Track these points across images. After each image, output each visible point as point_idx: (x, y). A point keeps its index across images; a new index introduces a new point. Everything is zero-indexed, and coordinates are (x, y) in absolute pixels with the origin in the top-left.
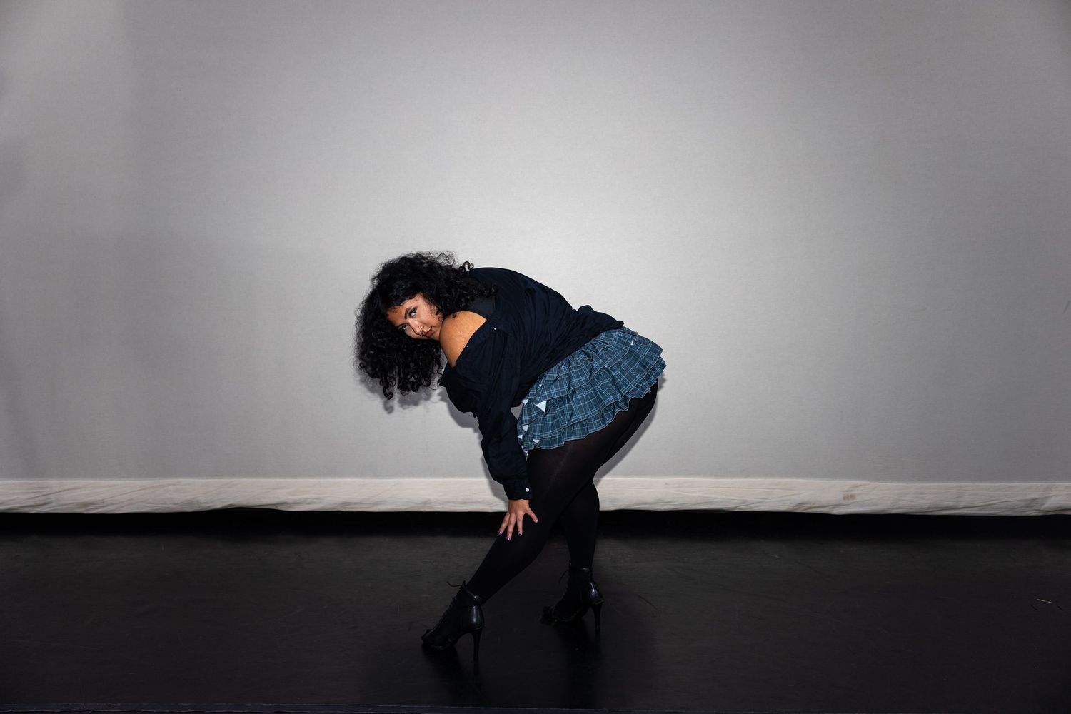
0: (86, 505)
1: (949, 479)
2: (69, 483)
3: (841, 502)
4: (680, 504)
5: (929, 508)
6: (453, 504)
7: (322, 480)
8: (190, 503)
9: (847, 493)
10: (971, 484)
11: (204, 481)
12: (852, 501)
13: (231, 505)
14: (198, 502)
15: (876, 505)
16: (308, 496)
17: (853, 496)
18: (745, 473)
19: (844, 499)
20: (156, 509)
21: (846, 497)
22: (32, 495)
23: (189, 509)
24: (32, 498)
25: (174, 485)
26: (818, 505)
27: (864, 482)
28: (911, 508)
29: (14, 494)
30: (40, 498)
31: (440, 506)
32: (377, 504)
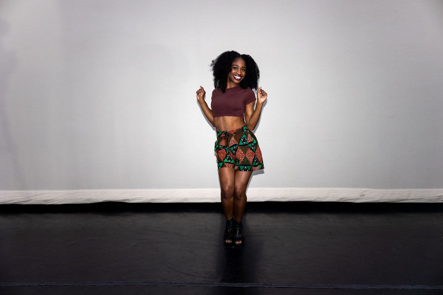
0: (46, 201)
1: (405, 187)
2: (39, 192)
3: (360, 198)
4: (292, 199)
5: (396, 200)
7: (143, 190)
8: (88, 200)
9: (361, 194)
10: (414, 190)
11: (94, 190)
12: (363, 197)
13: (105, 200)
14: (92, 200)
15: (374, 199)
16: (137, 196)
17: (364, 195)
18: (318, 185)
19: (360, 196)
20: (75, 203)
21: (361, 196)
22: (24, 197)
23: (88, 202)
24: (24, 198)
25: (82, 192)
26: (348, 199)
27: (369, 189)
28: (388, 200)
29: (16, 196)
30: (27, 198)
31: (192, 200)
32: (166, 199)
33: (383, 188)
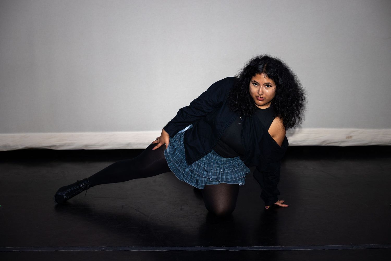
3: (345, 140)
6: (142, 145)
8: (5, 146)
9: (348, 135)
11: (12, 135)
12: (350, 139)
13: (26, 147)
14: (10, 146)
15: (362, 141)
16: (67, 142)
17: (351, 137)
19: (346, 138)
21: (348, 137)
23: (5, 150)
26: (331, 142)
27: (357, 129)
28: (380, 142)
31: (137, 146)
32: (104, 145)
33: (374, 127)
